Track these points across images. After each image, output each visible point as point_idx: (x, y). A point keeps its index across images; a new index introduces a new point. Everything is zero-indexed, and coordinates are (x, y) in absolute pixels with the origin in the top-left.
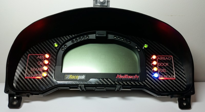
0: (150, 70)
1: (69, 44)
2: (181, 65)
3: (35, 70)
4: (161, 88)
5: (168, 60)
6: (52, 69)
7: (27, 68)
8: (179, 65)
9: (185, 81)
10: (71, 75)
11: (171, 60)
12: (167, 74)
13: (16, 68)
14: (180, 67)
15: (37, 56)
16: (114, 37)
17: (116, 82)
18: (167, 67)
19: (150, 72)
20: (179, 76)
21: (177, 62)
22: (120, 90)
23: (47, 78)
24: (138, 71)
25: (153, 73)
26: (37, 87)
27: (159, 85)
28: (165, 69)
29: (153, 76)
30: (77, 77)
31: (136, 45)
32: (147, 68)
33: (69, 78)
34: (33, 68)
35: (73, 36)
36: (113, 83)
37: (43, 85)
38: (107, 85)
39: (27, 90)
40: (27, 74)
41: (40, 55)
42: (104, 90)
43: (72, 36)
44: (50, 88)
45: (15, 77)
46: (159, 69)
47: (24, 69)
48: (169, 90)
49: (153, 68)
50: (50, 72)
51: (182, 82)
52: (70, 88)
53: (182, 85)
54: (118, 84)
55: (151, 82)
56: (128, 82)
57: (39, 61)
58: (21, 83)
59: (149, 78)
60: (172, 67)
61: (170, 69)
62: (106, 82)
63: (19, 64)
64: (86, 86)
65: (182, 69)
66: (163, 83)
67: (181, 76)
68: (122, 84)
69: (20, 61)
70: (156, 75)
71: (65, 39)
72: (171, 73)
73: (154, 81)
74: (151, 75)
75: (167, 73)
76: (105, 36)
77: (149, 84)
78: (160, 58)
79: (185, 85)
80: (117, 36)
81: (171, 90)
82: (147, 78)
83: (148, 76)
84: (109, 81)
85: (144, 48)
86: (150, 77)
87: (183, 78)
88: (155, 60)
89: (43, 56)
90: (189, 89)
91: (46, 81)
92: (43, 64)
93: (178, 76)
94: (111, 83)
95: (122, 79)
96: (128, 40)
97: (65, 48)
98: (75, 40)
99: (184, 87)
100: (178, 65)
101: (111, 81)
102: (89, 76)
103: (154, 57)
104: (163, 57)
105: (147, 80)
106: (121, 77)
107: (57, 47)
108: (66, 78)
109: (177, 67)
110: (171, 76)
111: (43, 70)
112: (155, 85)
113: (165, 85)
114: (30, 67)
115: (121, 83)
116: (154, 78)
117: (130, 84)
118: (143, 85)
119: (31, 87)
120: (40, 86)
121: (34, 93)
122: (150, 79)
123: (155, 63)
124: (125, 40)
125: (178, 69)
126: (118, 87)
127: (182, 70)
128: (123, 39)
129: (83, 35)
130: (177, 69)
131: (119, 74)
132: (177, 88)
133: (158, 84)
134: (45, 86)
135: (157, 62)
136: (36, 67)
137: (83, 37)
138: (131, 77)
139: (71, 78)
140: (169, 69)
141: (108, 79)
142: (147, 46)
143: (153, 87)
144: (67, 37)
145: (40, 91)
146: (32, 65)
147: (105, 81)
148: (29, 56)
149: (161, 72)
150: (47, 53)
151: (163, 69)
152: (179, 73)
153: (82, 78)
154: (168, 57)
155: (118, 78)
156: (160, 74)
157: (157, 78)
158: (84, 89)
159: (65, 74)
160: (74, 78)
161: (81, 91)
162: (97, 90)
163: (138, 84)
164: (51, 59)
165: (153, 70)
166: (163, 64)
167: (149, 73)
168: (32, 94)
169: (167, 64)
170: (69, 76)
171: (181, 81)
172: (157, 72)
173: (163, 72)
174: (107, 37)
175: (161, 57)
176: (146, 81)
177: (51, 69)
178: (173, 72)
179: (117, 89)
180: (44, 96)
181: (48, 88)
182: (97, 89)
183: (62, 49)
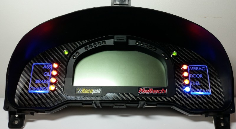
0: (180, 83)
1: (82, 51)
2: (218, 77)
3: (40, 82)
4: (193, 105)
5: (202, 71)
6: (62, 81)
7: (31, 80)
8: (215, 77)
9: (222, 96)
10: (83, 89)
11: (206, 70)
12: (200, 88)
13: (18, 80)
14: (216, 79)
15: (43, 66)
16: (136, 42)
17: (138, 98)
18: (200, 80)
19: (180, 85)
20: (216, 91)
21: (213, 73)
22: (144, 107)
23: (55, 92)
24: (166, 84)
25: (184, 87)
26: (43, 103)
27: (191, 101)
28: (198, 82)
29: (183, 90)
30: (91, 91)
31: (163, 52)
32: (176, 81)
33: (81, 92)
34: (38, 80)
35: (87, 41)
36: (134, 98)
37: (51, 101)
38: (128, 101)
39: (31, 107)
40: (31, 87)
41: (47, 65)
42: (124, 107)
43: (85, 42)
44: (59, 104)
45: (17, 90)
46: (191, 81)
47: (27, 82)
48: (204, 107)
49: (184, 80)
50: (59, 85)
51: (219, 98)
52: (83, 104)
53: (218, 102)
54: (141, 99)
55: (182, 97)
56: (153, 98)
57: (45, 72)
58: (24, 98)
59: (179, 93)
61: (205, 81)
62: (126, 98)
63: (22, 75)
64: (102, 102)
65: (219, 81)
66: (196, 99)
67: (217, 90)
68: (146, 99)
69: (23, 72)
70: (187, 89)
71: (76, 45)
72: (206, 86)
73: (185, 96)
74: (182, 89)
75: (201, 86)
76: (125, 41)
77: (179, 99)
78: (192, 69)
79: (223, 101)
80: (140, 42)
81: (206, 108)
82: (176, 93)
83: (178, 90)
84: (130, 96)
85: (173, 55)
86: (180, 91)
87: (220, 92)
88: (186, 70)
89: (51, 65)
90: (228, 107)
91: (53, 95)
92: (50, 75)
93: (214, 90)
94: (133, 99)
95: (145, 93)
96: (153, 47)
97: (76, 56)
98: (89, 46)
99: (221, 104)
100: (213, 77)
101: (132, 96)
102: (105, 89)
103: (185, 67)
104: (196, 67)
105: (177, 95)
106: (144, 91)
107: (68, 55)
108: (78, 92)
109: (213, 79)
110: (205, 90)
111: (50, 82)
112: (186, 101)
113: (199, 102)
114: (35, 79)
115: (144, 98)
116: (185, 93)
117: (156, 100)
118: (172, 101)
119: (36, 103)
120: (47, 102)
121: (40, 110)
122: (181, 94)
123: (186, 74)
124: (150, 46)
125: (214, 82)
126: (141, 103)
127: (218, 83)
128: (147, 45)
129: (98, 40)
130: (212, 82)
131: (142, 88)
132: (213, 105)
133: (189, 100)
134: (53, 101)
135: (188, 73)
136: (42, 79)
137: (98, 43)
138: (157, 91)
139: (84, 93)
140: (203, 82)
141: (129, 94)
142: (176, 53)
143: (183, 103)
144: (79, 43)
145: (46, 108)
146: (37, 77)
147: (125, 96)
148: (35, 66)
149: (194, 85)
150: (55, 63)
151: (196, 81)
152: (215, 86)
153: (97, 93)
154: (201, 67)
155: (141, 93)
156: (192, 87)
157: (189, 93)
158: (100, 106)
159: (77, 87)
160: (88, 93)
161: (96, 108)
162: (115, 107)
163: (166, 100)
164: (60, 69)
165: (184, 83)
166: (196, 76)
167: (179, 87)
168: (37, 112)
169: (201, 76)
170: (82, 90)
171: (217, 97)
172: (188, 85)
173: (196, 86)
174: (127, 42)
175: (193, 67)
176: (175, 96)
177: (60, 81)
178: (208, 85)
179: (139, 106)
180: (51, 113)
181: (56, 104)
182: (116, 105)
183: (73, 57)
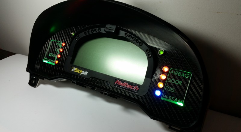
5: (184, 78)
10: (76, 68)
11: (189, 78)
15: (57, 42)
17: (113, 88)
18: (178, 87)
23: (58, 65)
28: (174, 89)
30: (81, 72)
31: (148, 48)
40: (45, 58)
46: (167, 85)
57: (57, 48)
60: (185, 89)
61: (182, 90)
68: (120, 92)
70: (158, 93)
75: (175, 94)
76: (114, 31)
78: (174, 73)
88: (166, 73)
89: (60, 43)
92: (58, 51)
95: (120, 86)
97: (78, 39)
98: (88, 31)
103: (166, 69)
104: (178, 71)
106: (120, 84)
108: (72, 70)
110: (178, 99)
129: (95, 27)
131: (119, 80)
135: (167, 76)
137: (95, 30)
138: (130, 87)
148: (52, 41)
149: (168, 91)
151: (172, 87)
153: (84, 74)
154: (185, 73)
155: (116, 84)
156: (165, 93)
157: (160, 97)
159: (72, 66)
160: (78, 72)
166: (175, 82)
169: (180, 83)
172: (161, 89)
173: (170, 92)
175: (176, 71)
183: (75, 39)
